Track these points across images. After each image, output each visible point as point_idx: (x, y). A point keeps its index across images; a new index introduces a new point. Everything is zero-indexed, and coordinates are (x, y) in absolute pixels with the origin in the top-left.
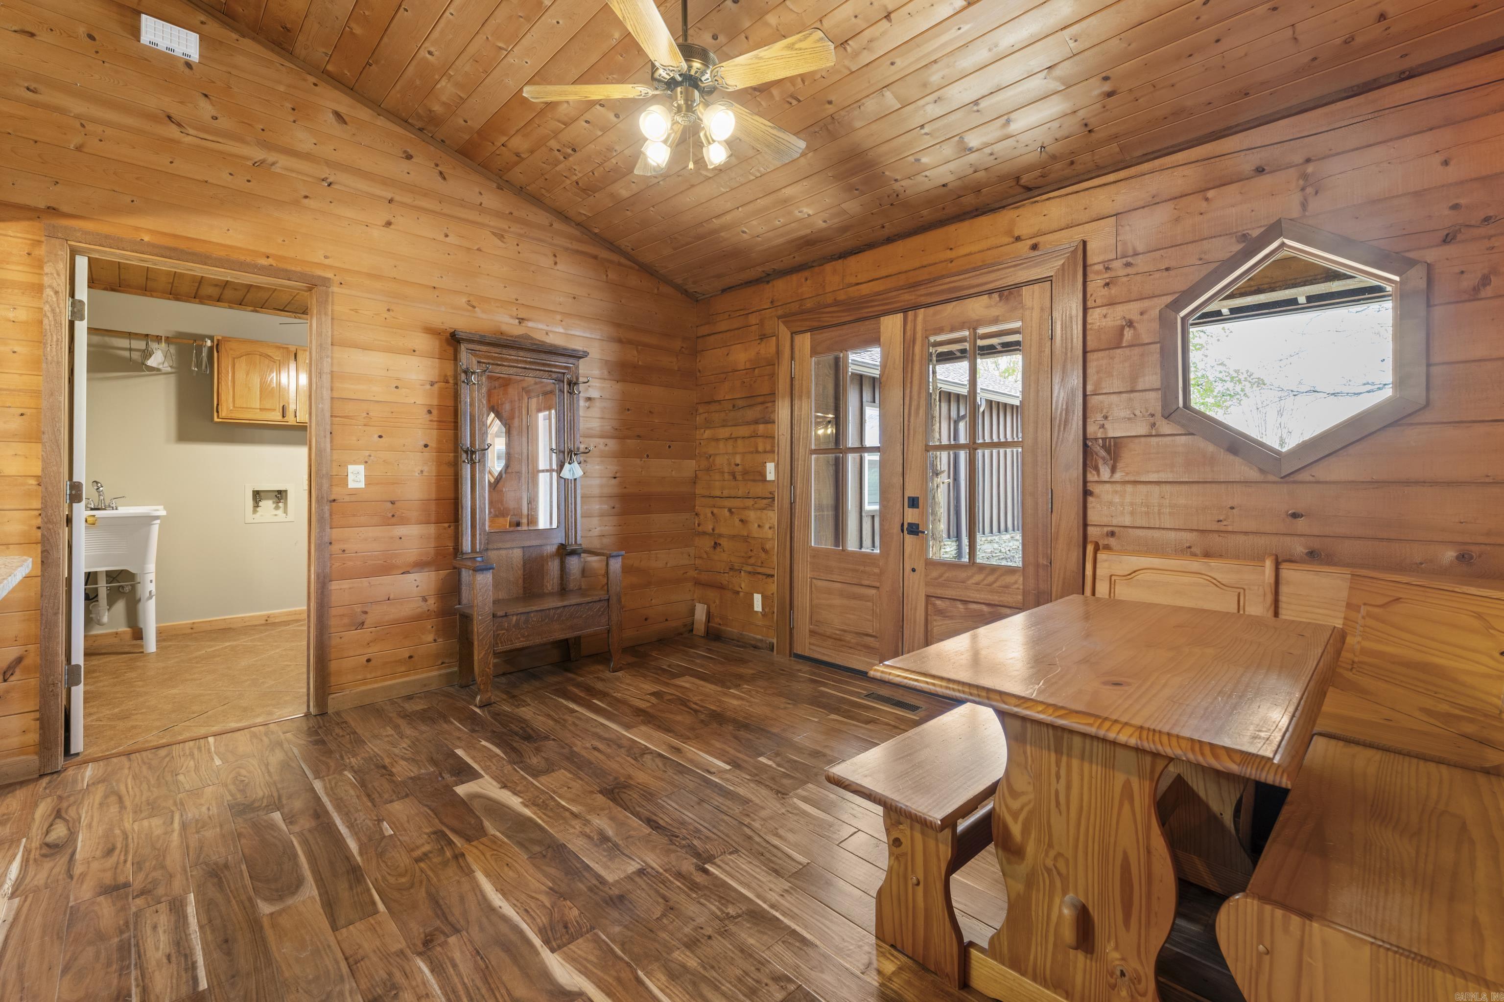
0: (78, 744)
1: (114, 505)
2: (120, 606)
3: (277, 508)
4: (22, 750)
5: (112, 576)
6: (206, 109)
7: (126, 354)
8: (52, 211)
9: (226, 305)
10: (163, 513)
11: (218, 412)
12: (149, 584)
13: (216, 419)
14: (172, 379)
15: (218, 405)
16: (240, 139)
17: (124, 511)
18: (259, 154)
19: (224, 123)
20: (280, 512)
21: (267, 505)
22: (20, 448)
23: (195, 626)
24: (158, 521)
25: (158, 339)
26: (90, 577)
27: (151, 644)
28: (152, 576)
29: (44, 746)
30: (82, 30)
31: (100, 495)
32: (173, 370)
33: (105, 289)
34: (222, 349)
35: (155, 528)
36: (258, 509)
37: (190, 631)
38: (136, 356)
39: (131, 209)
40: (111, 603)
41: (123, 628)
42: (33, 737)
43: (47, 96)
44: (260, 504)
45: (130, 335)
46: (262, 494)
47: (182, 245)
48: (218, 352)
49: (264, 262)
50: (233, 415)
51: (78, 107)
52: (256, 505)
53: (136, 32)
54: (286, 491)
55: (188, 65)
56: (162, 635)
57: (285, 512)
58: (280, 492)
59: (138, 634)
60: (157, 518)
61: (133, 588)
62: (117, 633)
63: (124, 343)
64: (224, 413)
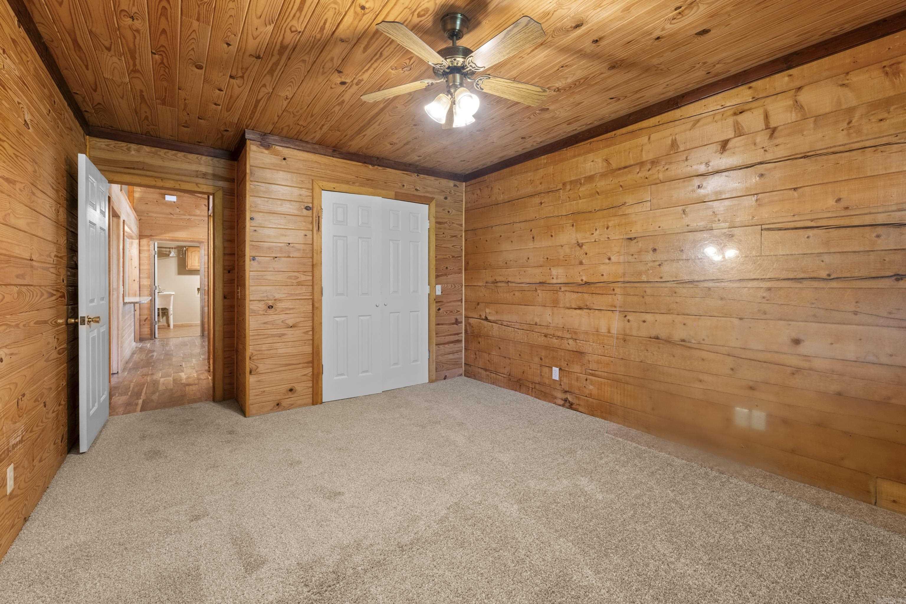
0: (157, 336)
2: (165, 318)
4: (148, 334)
5: (162, 309)
6: (178, 210)
7: (165, 252)
8: (151, 236)
10: (173, 293)
11: (187, 267)
12: (171, 311)
13: (187, 269)
14: (176, 259)
15: (187, 265)
16: (185, 215)
17: (165, 293)
18: (188, 217)
19: (182, 212)
22: (146, 280)
23: (182, 324)
25: (172, 248)
26: (158, 309)
27: (172, 327)
29: (151, 334)
30: (155, 200)
31: (160, 290)
32: (176, 256)
34: (188, 250)
35: (172, 297)
38: (167, 253)
39: (165, 233)
40: (163, 317)
41: (165, 324)
42: (149, 332)
43: (150, 214)
45: (166, 248)
47: (174, 238)
49: (190, 240)
50: (190, 268)
51: (155, 215)
53: (164, 198)
55: (174, 202)
56: (174, 326)
59: (169, 326)
60: (172, 295)
61: (168, 313)
63: (164, 250)
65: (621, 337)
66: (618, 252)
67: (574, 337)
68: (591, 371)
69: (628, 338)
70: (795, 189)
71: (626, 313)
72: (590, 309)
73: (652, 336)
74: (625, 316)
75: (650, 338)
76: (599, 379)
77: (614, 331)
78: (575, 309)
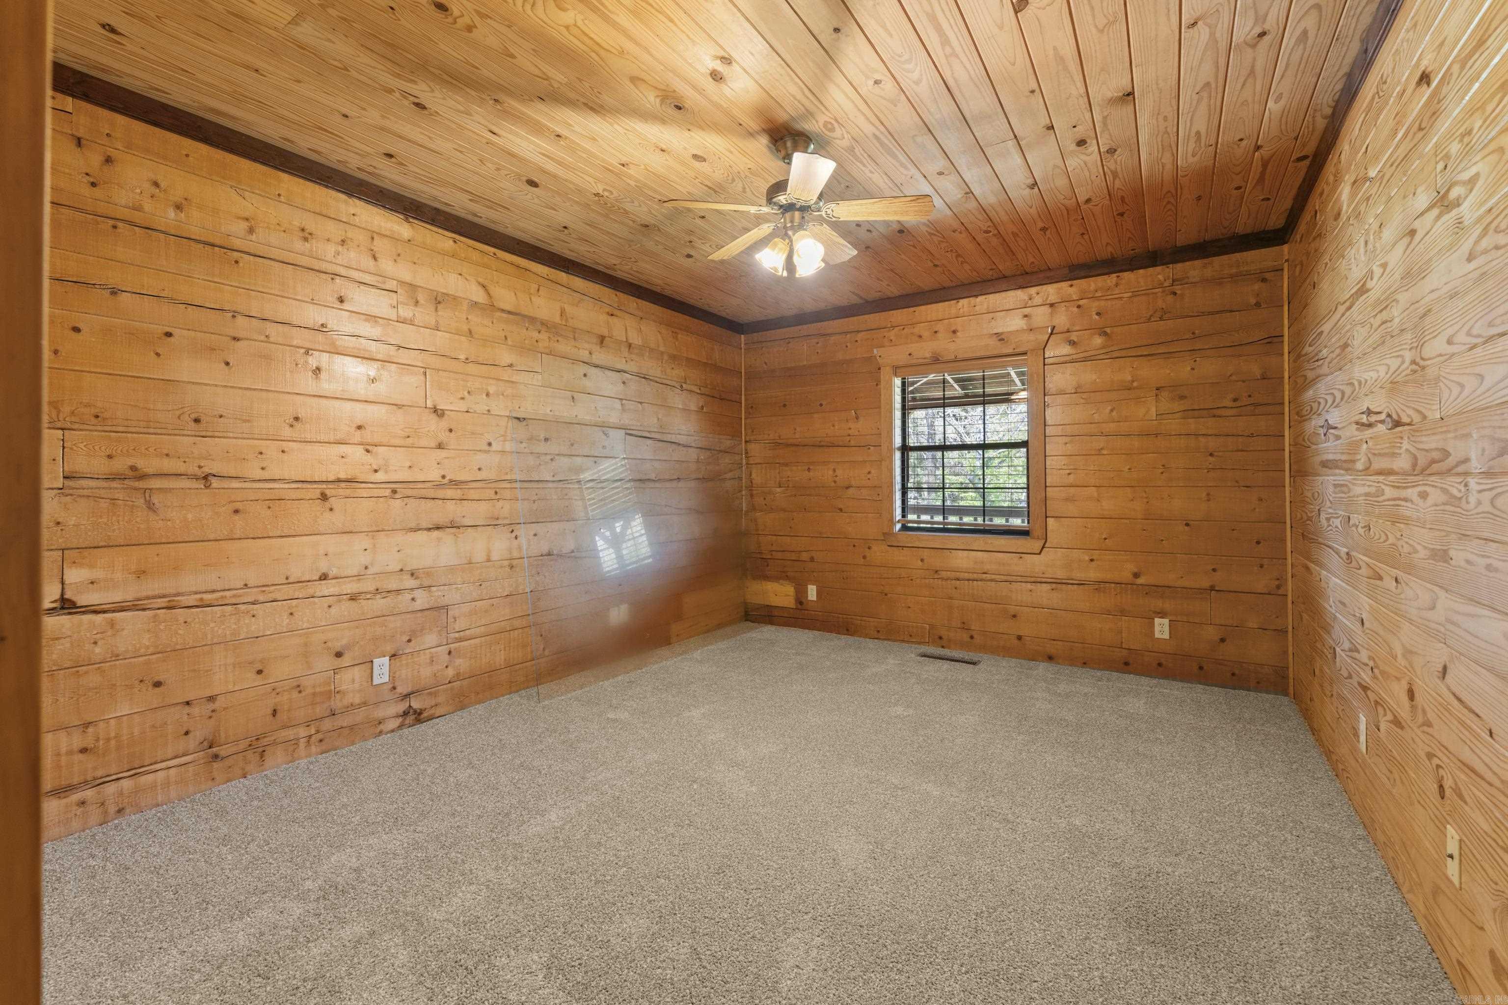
65: (506, 563)
66: (503, 436)
67: (426, 584)
68: (457, 635)
69: (515, 562)
70: (641, 403)
71: (513, 527)
72: (458, 527)
73: (544, 553)
74: (512, 531)
75: (542, 555)
76: (472, 641)
77: (495, 556)
78: (429, 529)
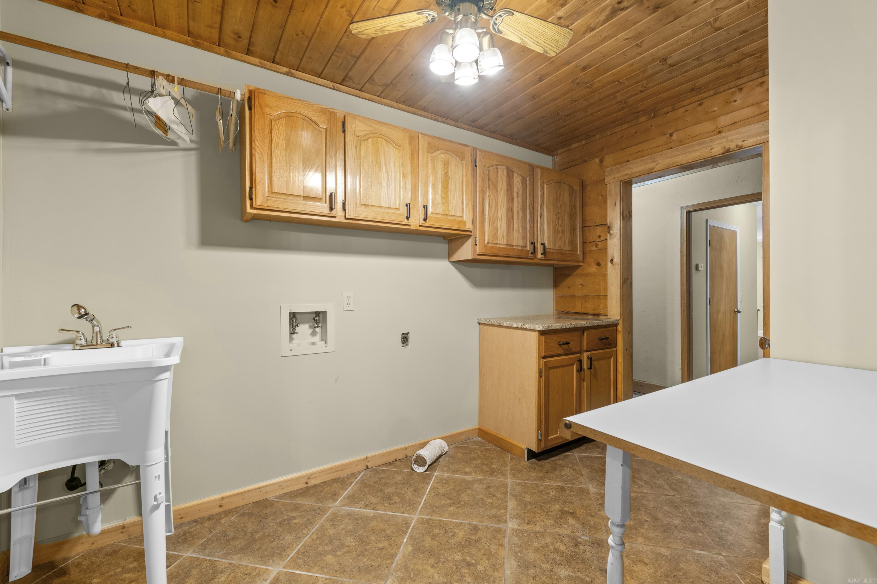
1: (114, 340)
3: (314, 334)
7: (128, 115)
9: (257, 60)
11: (251, 199)
13: (249, 210)
14: (193, 158)
15: (251, 188)
20: (317, 339)
21: (304, 329)
23: (224, 502)
24: (167, 375)
28: (159, 470)
31: (94, 326)
32: (193, 146)
33: (101, 16)
34: (256, 103)
35: (164, 387)
36: (294, 336)
37: (218, 510)
44: (297, 329)
46: (298, 316)
48: (250, 109)
50: (272, 204)
52: (293, 332)
54: (325, 313)
57: (324, 338)
58: (317, 314)
60: (165, 369)
62: (123, 527)
64: (258, 201)
